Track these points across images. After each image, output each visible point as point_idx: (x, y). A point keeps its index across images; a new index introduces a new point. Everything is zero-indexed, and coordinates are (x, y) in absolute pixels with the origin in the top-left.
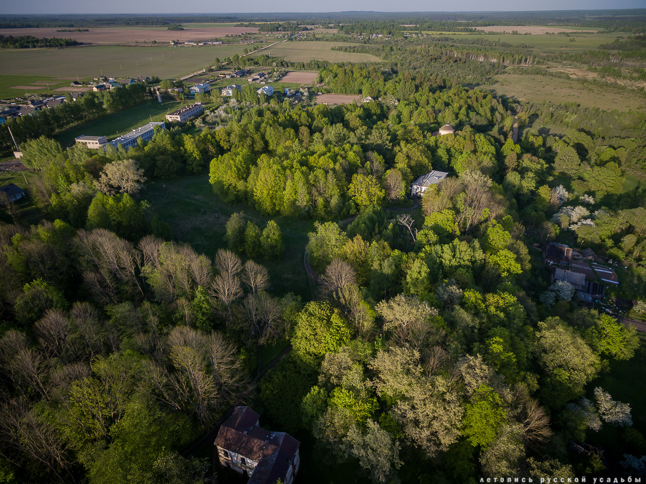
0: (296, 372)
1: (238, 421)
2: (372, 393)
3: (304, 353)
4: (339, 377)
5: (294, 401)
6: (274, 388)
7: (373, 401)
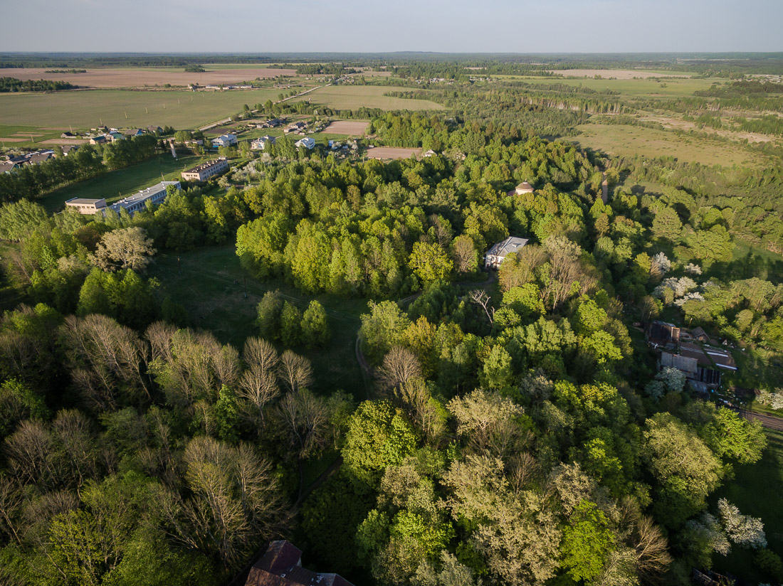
0: (348, 493)
1: (274, 560)
2: (446, 516)
3: (358, 468)
4: (403, 497)
5: (346, 531)
6: (320, 514)
7: (447, 527)
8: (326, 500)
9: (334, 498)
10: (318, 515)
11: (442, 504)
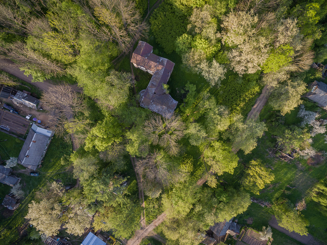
1: (142, 51)
6: (159, 23)
7: (218, 45)
8: (162, 16)
9: (165, 15)
10: (158, 24)
11: (219, 35)
